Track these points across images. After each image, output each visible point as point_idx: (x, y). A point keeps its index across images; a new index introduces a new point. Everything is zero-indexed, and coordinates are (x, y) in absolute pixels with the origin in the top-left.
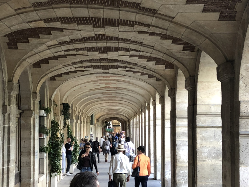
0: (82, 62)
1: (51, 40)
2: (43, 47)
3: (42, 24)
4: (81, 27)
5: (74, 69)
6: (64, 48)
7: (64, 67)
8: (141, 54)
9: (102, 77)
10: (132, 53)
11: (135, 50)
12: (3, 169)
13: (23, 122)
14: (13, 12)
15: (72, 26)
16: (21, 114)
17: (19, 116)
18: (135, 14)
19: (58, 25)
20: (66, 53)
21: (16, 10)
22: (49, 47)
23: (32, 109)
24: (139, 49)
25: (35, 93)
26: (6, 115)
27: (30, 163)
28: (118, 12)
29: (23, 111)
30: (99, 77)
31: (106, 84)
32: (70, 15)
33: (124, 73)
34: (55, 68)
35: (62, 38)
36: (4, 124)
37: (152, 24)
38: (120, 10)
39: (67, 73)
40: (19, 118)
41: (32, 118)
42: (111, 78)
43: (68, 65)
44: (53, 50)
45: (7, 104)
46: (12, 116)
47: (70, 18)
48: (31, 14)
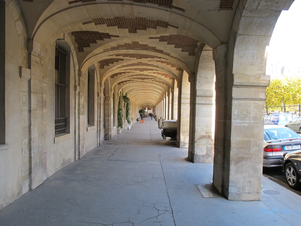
0: (132, 76)
1: (118, 64)
2: (115, 68)
3: (115, 57)
4: (131, 58)
5: (129, 79)
6: (124, 68)
7: (124, 78)
8: (158, 72)
9: (141, 84)
10: (154, 71)
11: (155, 70)
12: (98, 120)
13: (106, 102)
14: (103, 51)
15: (127, 58)
16: (105, 98)
17: (104, 99)
18: (153, 52)
19: (121, 57)
20: (125, 71)
21: (104, 50)
22: (118, 68)
23: (110, 96)
24: (157, 70)
25: (111, 89)
26: (99, 97)
27: (109, 120)
28: (146, 51)
29: (106, 97)
30: (140, 84)
31: (144, 87)
32: (126, 53)
33: (151, 82)
34: (120, 78)
35: (123, 64)
36: (98, 101)
37: (161, 57)
38: (147, 50)
39: (126, 81)
40: (104, 100)
41: (110, 100)
42: (146, 84)
43: (126, 77)
44: (119, 69)
45: (99, 92)
46: (101, 98)
47: (126, 54)
48: (110, 52)
